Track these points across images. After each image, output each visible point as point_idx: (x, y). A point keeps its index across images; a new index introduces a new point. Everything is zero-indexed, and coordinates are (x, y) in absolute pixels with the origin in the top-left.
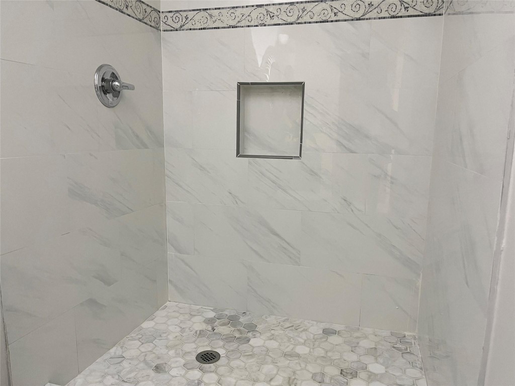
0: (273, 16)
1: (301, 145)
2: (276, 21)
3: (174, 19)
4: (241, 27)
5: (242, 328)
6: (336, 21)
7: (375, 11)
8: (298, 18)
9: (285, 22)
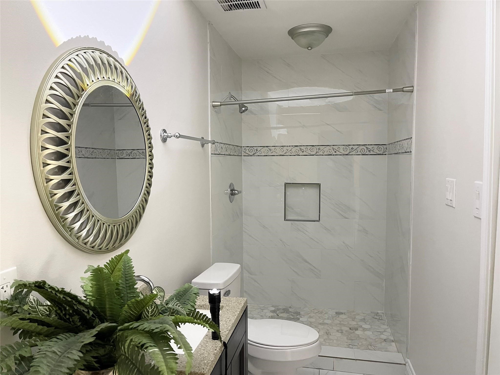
0: (303, 151)
1: (319, 215)
2: (305, 153)
3: (250, 150)
4: (286, 155)
5: (292, 314)
6: (336, 155)
7: (355, 151)
8: (316, 153)
9: (309, 154)
